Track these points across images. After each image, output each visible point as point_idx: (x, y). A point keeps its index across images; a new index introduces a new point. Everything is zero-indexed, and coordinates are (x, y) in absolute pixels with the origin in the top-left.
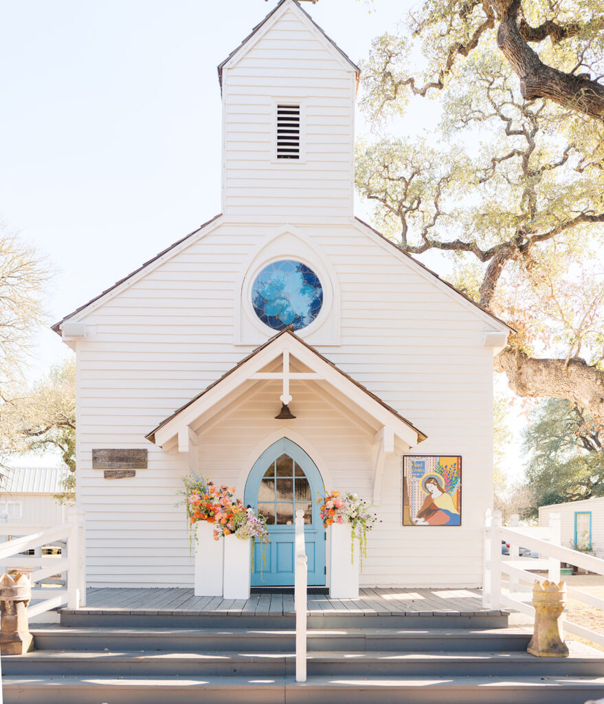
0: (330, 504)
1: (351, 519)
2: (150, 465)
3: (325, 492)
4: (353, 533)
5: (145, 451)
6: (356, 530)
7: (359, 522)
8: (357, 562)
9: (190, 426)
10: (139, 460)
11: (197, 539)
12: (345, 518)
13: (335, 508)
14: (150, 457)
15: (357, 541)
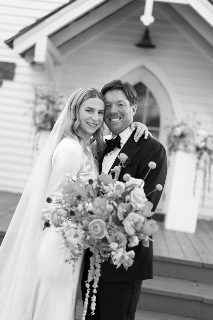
0: (178, 131)
1: (198, 149)
2: (16, 78)
3: (175, 119)
4: (198, 164)
5: (13, 65)
6: (202, 163)
7: (205, 154)
8: (199, 192)
9: (51, 37)
10: (7, 72)
11: (37, 149)
12: (192, 148)
13: (182, 136)
14: (18, 70)
15: (200, 173)
